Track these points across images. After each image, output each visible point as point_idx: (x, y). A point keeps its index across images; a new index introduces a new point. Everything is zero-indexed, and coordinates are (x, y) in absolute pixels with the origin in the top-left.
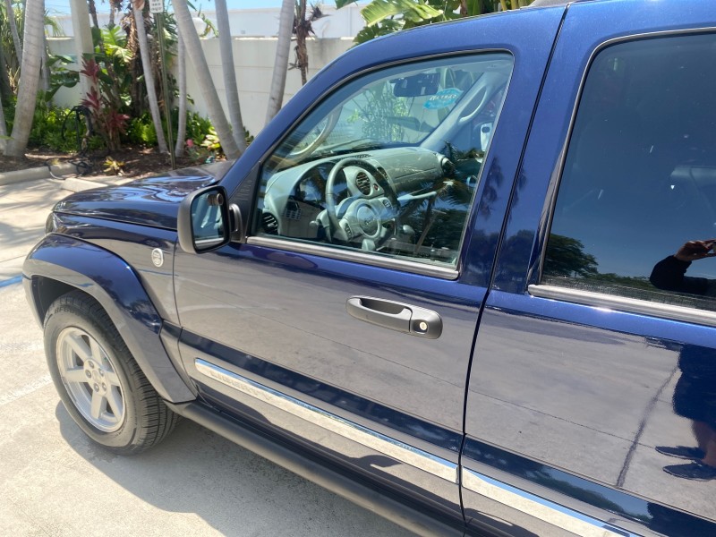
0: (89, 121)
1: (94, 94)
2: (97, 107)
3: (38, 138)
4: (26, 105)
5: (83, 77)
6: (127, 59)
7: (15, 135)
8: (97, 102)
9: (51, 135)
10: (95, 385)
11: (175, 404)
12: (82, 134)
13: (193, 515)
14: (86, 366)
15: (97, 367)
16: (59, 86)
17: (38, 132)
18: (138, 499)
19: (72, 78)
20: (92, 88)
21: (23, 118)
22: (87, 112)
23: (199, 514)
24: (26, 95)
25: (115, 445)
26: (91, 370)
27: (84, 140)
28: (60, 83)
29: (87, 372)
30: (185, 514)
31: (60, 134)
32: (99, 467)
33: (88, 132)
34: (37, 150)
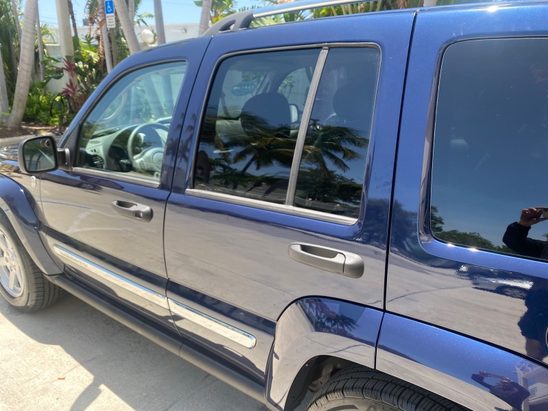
0: (69, 103)
1: (71, 85)
2: (74, 94)
3: (34, 115)
4: (22, 91)
5: (65, 72)
6: (96, 60)
7: (14, 112)
8: (74, 90)
9: (42, 113)
10: (11, 267)
11: (49, 275)
12: (64, 112)
13: (58, 347)
14: (5, 255)
15: (10, 255)
16: (49, 78)
17: (35, 111)
18: (28, 337)
19: (58, 73)
20: (70, 80)
21: (20, 100)
22: (68, 97)
23: (61, 346)
24: (22, 85)
25: (20, 305)
26: (8, 257)
27: (65, 117)
28: (50, 76)
29: (6, 258)
30: (54, 346)
31: (49, 112)
32: (10, 319)
33: (68, 111)
34: (33, 123)
